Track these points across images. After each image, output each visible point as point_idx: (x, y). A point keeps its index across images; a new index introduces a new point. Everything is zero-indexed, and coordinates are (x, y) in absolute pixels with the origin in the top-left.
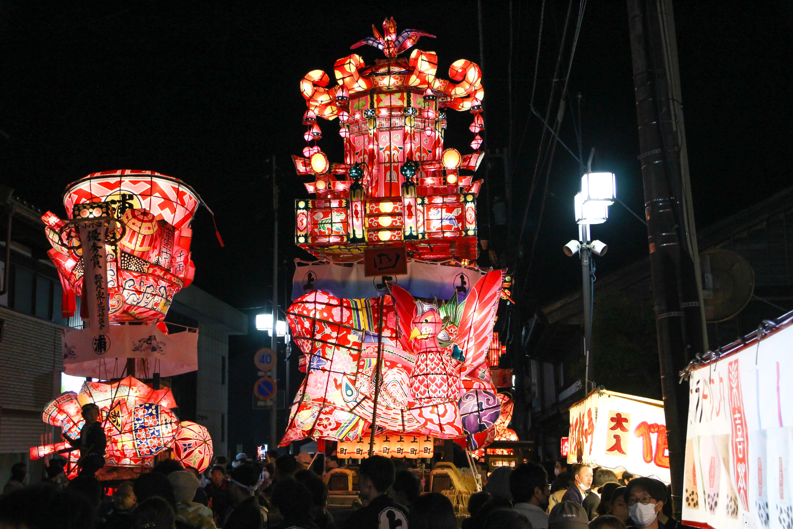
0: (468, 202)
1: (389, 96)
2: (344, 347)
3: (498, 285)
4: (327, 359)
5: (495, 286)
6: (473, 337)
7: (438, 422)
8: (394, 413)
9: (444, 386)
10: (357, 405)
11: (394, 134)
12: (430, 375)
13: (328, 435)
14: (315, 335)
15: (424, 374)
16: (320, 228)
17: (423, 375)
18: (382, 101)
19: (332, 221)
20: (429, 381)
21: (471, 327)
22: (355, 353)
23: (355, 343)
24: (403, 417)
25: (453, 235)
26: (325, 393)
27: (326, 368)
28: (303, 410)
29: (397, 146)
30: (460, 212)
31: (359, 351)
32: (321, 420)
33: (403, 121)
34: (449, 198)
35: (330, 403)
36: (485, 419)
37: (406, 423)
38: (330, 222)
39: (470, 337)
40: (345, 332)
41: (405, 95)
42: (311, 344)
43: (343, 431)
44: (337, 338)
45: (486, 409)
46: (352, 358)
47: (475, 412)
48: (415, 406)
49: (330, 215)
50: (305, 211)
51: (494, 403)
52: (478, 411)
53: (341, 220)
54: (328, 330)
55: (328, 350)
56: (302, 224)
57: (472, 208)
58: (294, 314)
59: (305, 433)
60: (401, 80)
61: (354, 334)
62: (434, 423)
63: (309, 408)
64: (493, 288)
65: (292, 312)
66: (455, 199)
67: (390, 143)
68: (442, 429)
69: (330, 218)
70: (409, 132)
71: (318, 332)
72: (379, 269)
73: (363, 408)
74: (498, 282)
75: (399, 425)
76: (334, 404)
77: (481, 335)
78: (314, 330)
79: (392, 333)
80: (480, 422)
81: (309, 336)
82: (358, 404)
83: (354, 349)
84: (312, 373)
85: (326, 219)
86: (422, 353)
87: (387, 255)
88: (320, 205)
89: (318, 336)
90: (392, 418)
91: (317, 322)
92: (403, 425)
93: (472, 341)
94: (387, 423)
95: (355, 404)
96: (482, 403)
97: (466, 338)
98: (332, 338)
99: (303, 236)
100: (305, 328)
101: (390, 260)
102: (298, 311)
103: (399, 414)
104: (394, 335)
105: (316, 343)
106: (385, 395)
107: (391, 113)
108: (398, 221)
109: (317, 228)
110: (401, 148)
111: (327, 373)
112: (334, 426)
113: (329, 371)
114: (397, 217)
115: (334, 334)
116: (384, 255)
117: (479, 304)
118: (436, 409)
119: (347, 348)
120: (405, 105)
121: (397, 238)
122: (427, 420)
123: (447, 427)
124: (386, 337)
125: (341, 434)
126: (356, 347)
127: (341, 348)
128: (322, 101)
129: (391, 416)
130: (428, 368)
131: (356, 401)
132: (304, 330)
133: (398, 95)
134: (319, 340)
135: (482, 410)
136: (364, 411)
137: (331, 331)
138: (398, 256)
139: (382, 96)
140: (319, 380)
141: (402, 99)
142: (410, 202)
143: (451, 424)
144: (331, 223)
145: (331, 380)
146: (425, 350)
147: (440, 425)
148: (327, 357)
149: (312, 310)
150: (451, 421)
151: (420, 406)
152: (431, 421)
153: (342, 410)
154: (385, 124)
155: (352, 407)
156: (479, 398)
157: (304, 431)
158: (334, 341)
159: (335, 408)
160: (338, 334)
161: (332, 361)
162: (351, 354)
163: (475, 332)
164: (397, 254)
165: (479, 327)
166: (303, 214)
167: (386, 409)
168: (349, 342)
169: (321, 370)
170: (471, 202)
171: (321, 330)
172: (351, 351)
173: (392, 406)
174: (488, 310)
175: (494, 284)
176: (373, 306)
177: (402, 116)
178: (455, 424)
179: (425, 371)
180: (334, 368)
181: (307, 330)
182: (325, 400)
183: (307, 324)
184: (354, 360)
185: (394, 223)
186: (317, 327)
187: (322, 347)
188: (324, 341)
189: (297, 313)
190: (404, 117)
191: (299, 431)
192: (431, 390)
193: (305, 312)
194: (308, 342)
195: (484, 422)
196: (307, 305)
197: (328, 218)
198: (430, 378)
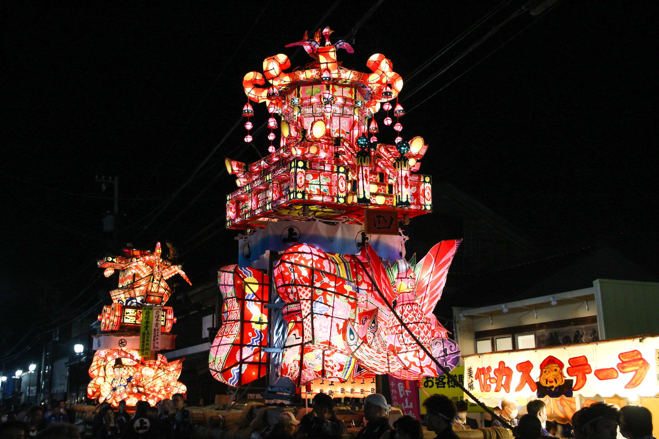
0: (427, 182)
1: (341, 88)
2: (342, 295)
3: (452, 252)
4: (329, 306)
5: (449, 253)
6: (429, 294)
7: (420, 365)
8: (383, 357)
9: (429, 333)
10: (357, 349)
11: (343, 120)
12: (420, 324)
13: (337, 375)
14: (315, 283)
15: (415, 323)
16: (311, 188)
17: (413, 323)
18: (336, 91)
19: (320, 183)
20: (420, 329)
21: (428, 285)
22: (352, 301)
23: (351, 293)
24: (388, 360)
25: (415, 208)
26: (330, 337)
27: (329, 314)
28: (307, 352)
29: (345, 131)
30: (416, 190)
31: (356, 300)
32: (327, 361)
33: (353, 111)
34: (413, 177)
35: (333, 346)
36: (449, 362)
37: (390, 366)
38: (319, 183)
39: (427, 294)
40: (341, 282)
41: (353, 89)
42: (311, 291)
43: (347, 372)
44: (335, 287)
45: (449, 354)
46: (350, 306)
47: (441, 357)
48: (402, 351)
49: (318, 178)
50: (303, 170)
51: (455, 349)
52: (444, 356)
53: (328, 183)
54: (326, 280)
55: (328, 297)
56: (301, 182)
57: (429, 187)
58: (291, 263)
59: (317, 374)
60: (358, 76)
61: (348, 284)
62: (416, 366)
63: (312, 351)
64: (447, 255)
65: (288, 260)
66: (417, 178)
67: (340, 127)
68: (422, 371)
69: (319, 180)
70: (357, 120)
71: (317, 281)
72: (378, 228)
73: (361, 351)
74: (452, 249)
75: (386, 367)
76: (336, 347)
77: (435, 293)
78: (313, 278)
79: (368, 287)
80: (446, 366)
81: (308, 284)
82: (359, 347)
83: (351, 298)
84: (315, 317)
85: (315, 180)
86: (407, 304)
87: (384, 217)
88: (315, 166)
89: (318, 285)
90: (381, 361)
91: (315, 272)
92: (389, 368)
93: (427, 297)
94: (378, 365)
95: (356, 347)
96: (446, 349)
97: (423, 295)
98: (330, 286)
99: (301, 192)
100: (303, 276)
101: (386, 222)
102: (295, 260)
103: (386, 358)
104: (370, 288)
105: (317, 291)
106: (378, 340)
107: (345, 102)
108: (382, 190)
109: (308, 187)
110: (348, 133)
111: (330, 318)
112: (338, 367)
113: (332, 317)
114: (382, 186)
115: (332, 284)
116: (381, 216)
117: (435, 266)
118: (417, 354)
119: (345, 296)
120: (353, 98)
121: (390, 204)
122: (411, 363)
123: (426, 369)
124: (364, 290)
125: (346, 375)
126: (352, 296)
127: (340, 296)
128: (285, 81)
129: (380, 359)
130: (416, 317)
131: (356, 345)
132: (301, 278)
133: (348, 89)
134: (319, 288)
135: (447, 355)
136: (361, 354)
137: (329, 280)
138: (392, 219)
139: (336, 87)
140: (323, 324)
141: (351, 92)
142: (406, 174)
143: (428, 366)
144: (320, 185)
145: (334, 325)
146: (408, 302)
147: (421, 367)
148: (328, 303)
149: (309, 260)
150: (429, 364)
151: (406, 351)
152: (414, 363)
153: (341, 352)
154: (339, 111)
155: (353, 350)
156: (444, 345)
157: (316, 372)
158: (333, 290)
159: (336, 351)
160: (336, 283)
161: (333, 307)
162: (349, 302)
163: (430, 290)
164: (391, 217)
165: (434, 286)
166: (302, 172)
167: (377, 352)
168: (346, 292)
169: (325, 315)
170: (429, 182)
171: (319, 280)
172: (350, 299)
173: (381, 350)
174: (443, 272)
175: (449, 251)
176: (350, 262)
177: (352, 106)
178: (431, 367)
179: (414, 320)
180: (336, 314)
181: (305, 278)
182: (330, 344)
183: (305, 273)
184: (352, 308)
185: (379, 191)
186: (316, 277)
187: (323, 294)
188: (324, 288)
189: (293, 262)
190: (353, 108)
191: (311, 372)
192: (421, 336)
193: (302, 262)
194: (306, 289)
195: (449, 365)
196: (304, 255)
197: (316, 180)
198: (420, 326)
